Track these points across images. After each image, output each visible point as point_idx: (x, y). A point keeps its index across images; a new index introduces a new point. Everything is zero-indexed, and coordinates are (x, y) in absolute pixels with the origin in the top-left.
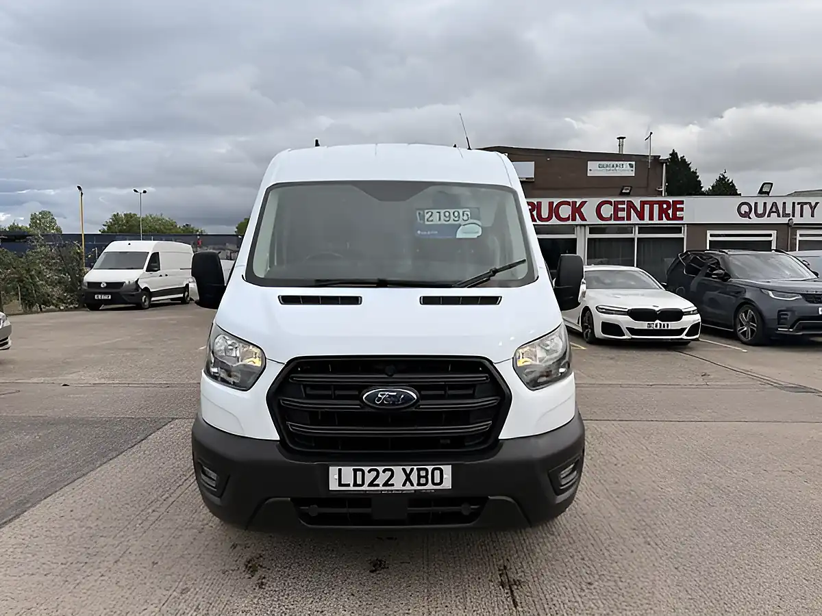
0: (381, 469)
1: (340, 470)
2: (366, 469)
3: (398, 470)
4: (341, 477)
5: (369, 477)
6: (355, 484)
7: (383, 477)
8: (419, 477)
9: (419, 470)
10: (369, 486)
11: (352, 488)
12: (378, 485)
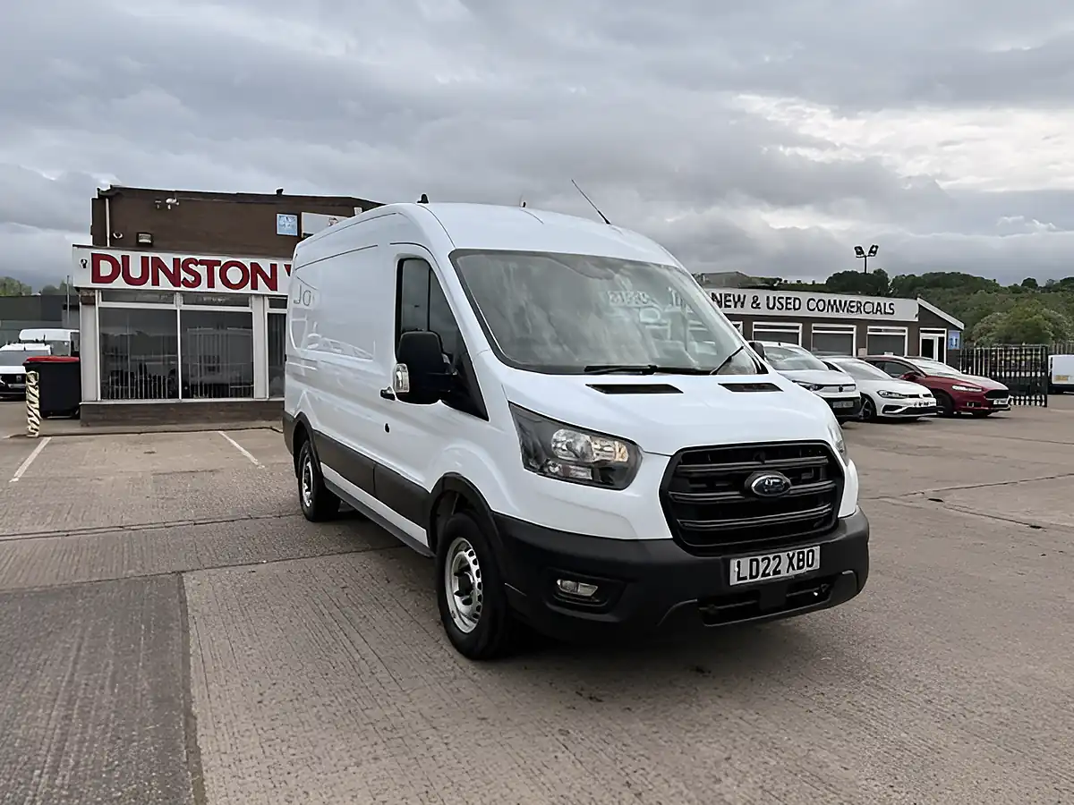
0: (771, 557)
1: (739, 563)
2: (760, 558)
3: (784, 555)
4: (741, 570)
5: (762, 566)
6: (751, 577)
7: (773, 564)
8: (799, 560)
9: (799, 553)
10: (762, 576)
11: (748, 580)
12: (769, 574)
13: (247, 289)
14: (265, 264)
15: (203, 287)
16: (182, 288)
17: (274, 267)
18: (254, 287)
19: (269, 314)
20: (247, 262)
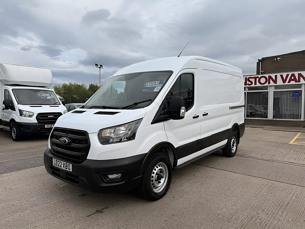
0: (60, 161)
1: (54, 160)
4: (54, 162)
5: (58, 163)
8: (66, 166)
9: (66, 164)
12: (59, 166)
13: (267, 84)
14: (273, 76)
15: (253, 85)
16: (247, 86)
17: (276, 76)
18: (269, 83)
19: (274, 91)
20: (267, 76)
